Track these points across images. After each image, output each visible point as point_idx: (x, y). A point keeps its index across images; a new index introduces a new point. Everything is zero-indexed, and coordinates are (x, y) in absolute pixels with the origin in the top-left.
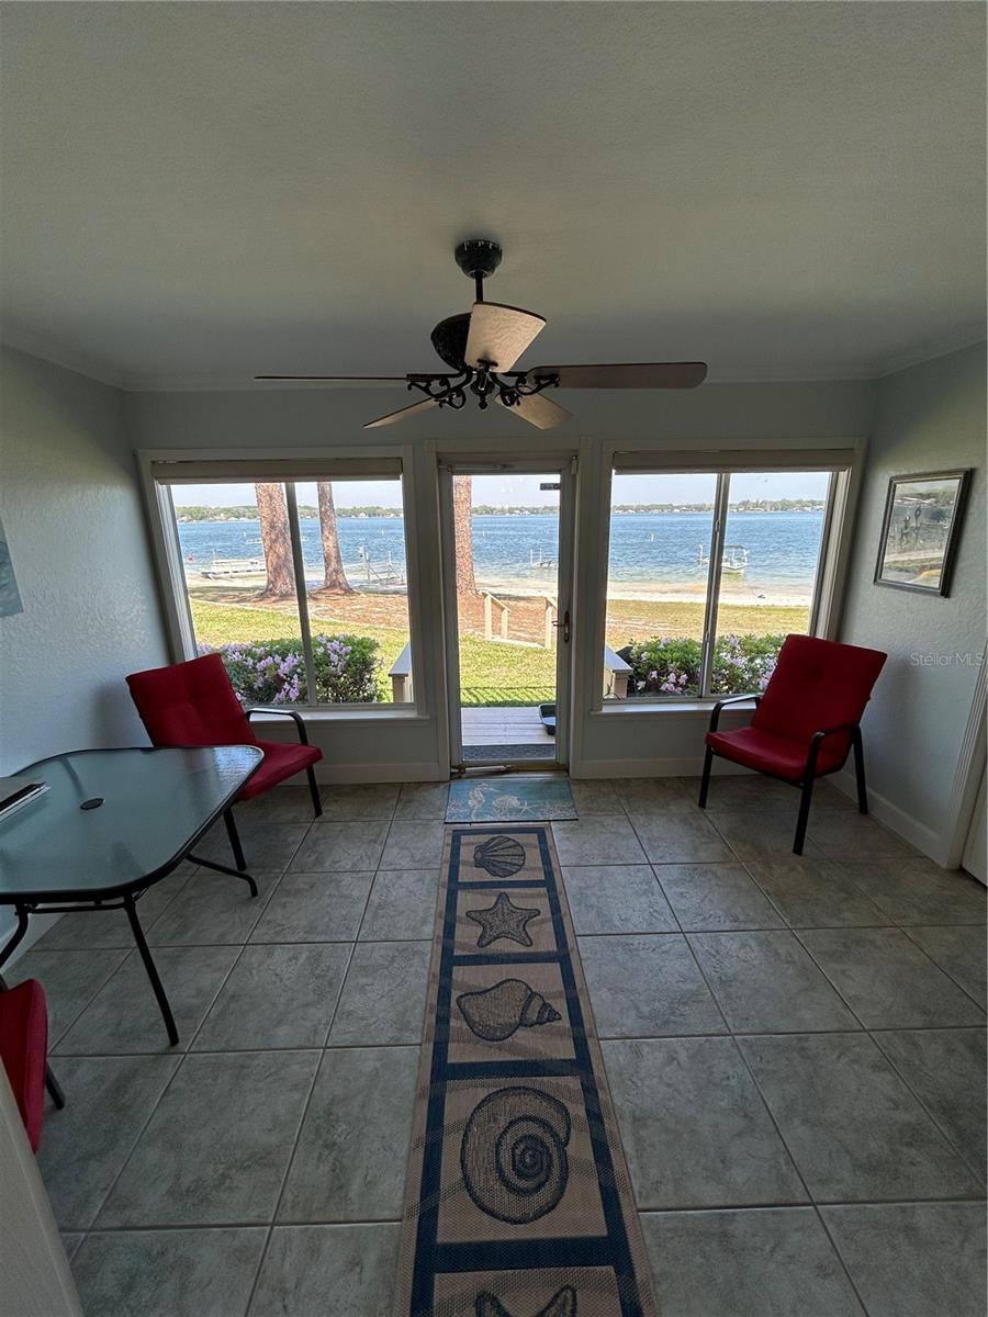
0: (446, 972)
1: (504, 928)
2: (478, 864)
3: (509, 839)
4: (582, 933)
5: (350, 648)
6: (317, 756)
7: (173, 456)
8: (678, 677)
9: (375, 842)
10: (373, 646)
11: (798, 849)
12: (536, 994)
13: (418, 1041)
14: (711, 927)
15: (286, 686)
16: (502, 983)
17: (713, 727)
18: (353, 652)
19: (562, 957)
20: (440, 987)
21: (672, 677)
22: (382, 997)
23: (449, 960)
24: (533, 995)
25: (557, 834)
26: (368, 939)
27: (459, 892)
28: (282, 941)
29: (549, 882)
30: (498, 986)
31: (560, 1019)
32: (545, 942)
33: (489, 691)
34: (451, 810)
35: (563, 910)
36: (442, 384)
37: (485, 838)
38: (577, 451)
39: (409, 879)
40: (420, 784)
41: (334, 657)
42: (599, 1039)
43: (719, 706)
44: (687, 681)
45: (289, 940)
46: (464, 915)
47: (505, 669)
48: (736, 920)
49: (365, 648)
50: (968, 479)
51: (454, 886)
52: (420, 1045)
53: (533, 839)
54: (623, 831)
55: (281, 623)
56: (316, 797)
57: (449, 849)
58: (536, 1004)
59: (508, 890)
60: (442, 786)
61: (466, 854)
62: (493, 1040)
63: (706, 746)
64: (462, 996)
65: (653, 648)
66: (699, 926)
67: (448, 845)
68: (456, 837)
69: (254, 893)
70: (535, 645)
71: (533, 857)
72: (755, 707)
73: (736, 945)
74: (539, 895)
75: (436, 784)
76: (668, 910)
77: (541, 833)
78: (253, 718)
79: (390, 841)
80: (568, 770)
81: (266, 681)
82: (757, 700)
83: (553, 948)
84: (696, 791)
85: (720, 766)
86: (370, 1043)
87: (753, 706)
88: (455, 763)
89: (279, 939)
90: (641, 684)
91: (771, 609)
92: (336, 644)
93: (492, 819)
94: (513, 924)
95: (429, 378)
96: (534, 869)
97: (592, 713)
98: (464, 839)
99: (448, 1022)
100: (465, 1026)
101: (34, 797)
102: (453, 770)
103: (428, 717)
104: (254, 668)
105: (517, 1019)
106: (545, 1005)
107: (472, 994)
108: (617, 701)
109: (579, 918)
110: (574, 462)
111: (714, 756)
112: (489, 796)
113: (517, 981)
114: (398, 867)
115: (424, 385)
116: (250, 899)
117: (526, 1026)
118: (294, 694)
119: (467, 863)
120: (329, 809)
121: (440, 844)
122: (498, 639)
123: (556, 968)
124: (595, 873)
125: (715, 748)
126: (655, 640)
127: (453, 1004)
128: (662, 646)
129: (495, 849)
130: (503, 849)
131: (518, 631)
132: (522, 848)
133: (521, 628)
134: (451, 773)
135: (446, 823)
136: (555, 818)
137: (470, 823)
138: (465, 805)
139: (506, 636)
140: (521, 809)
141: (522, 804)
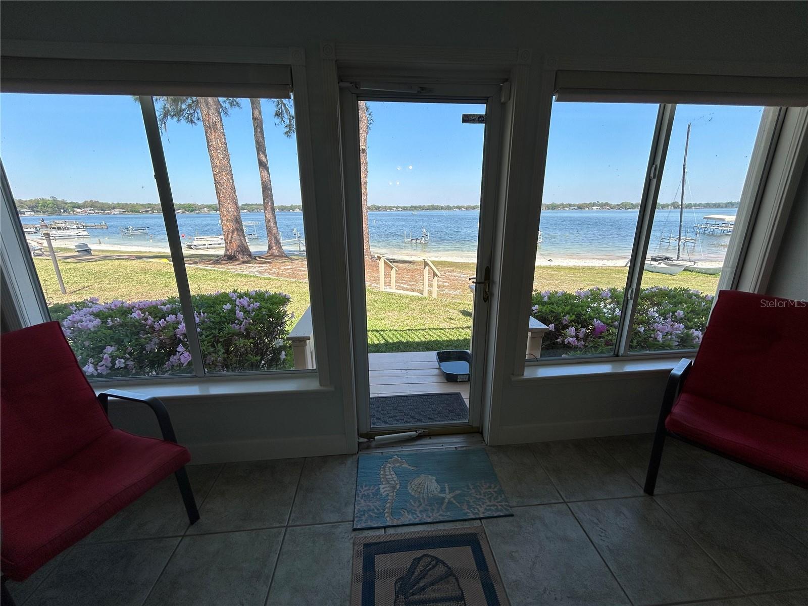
3: (438, 561)
5: (258, 304)
6: (183, 458)
10: (285, 300)
15: (179, 350)
18: (260, 308)
25: (495, 546)
34: (361, 505)
37: (407, 560)
40: (325, 459)
41: (240, 315)
53: (467, 557)
57: (359, 587)
60: (349, 462)
61: (384, 597)
68: (369, 557)
70: (415, 294)
71: (476, 601)
75: (343, 457)
80: (482, 433)
81: (160, 342)
88: (364, 430)
92: (245, 301)
97: (513, 378)
98: (380, 564)
102: (361, 440)
103: (332, 389)
104: (151, 328)
108: (535, 363)
110: (505, 87)
112: (403, 478)
118: (185, 358)
120: (207, 509)
121: (348, 574)
122: (388, 290)
125: (674, 431)
129: (422, 584)
130: (432, 584)
131: (402, 283)
132: (457, 580)
133: (404, 282)
134: (359, 444)
135: (354, 530)
136: (487, 515)
137: (385, 528)
138: (377, 495)
139: (394, 287)
140: (444, 498)
141: (443, 491)
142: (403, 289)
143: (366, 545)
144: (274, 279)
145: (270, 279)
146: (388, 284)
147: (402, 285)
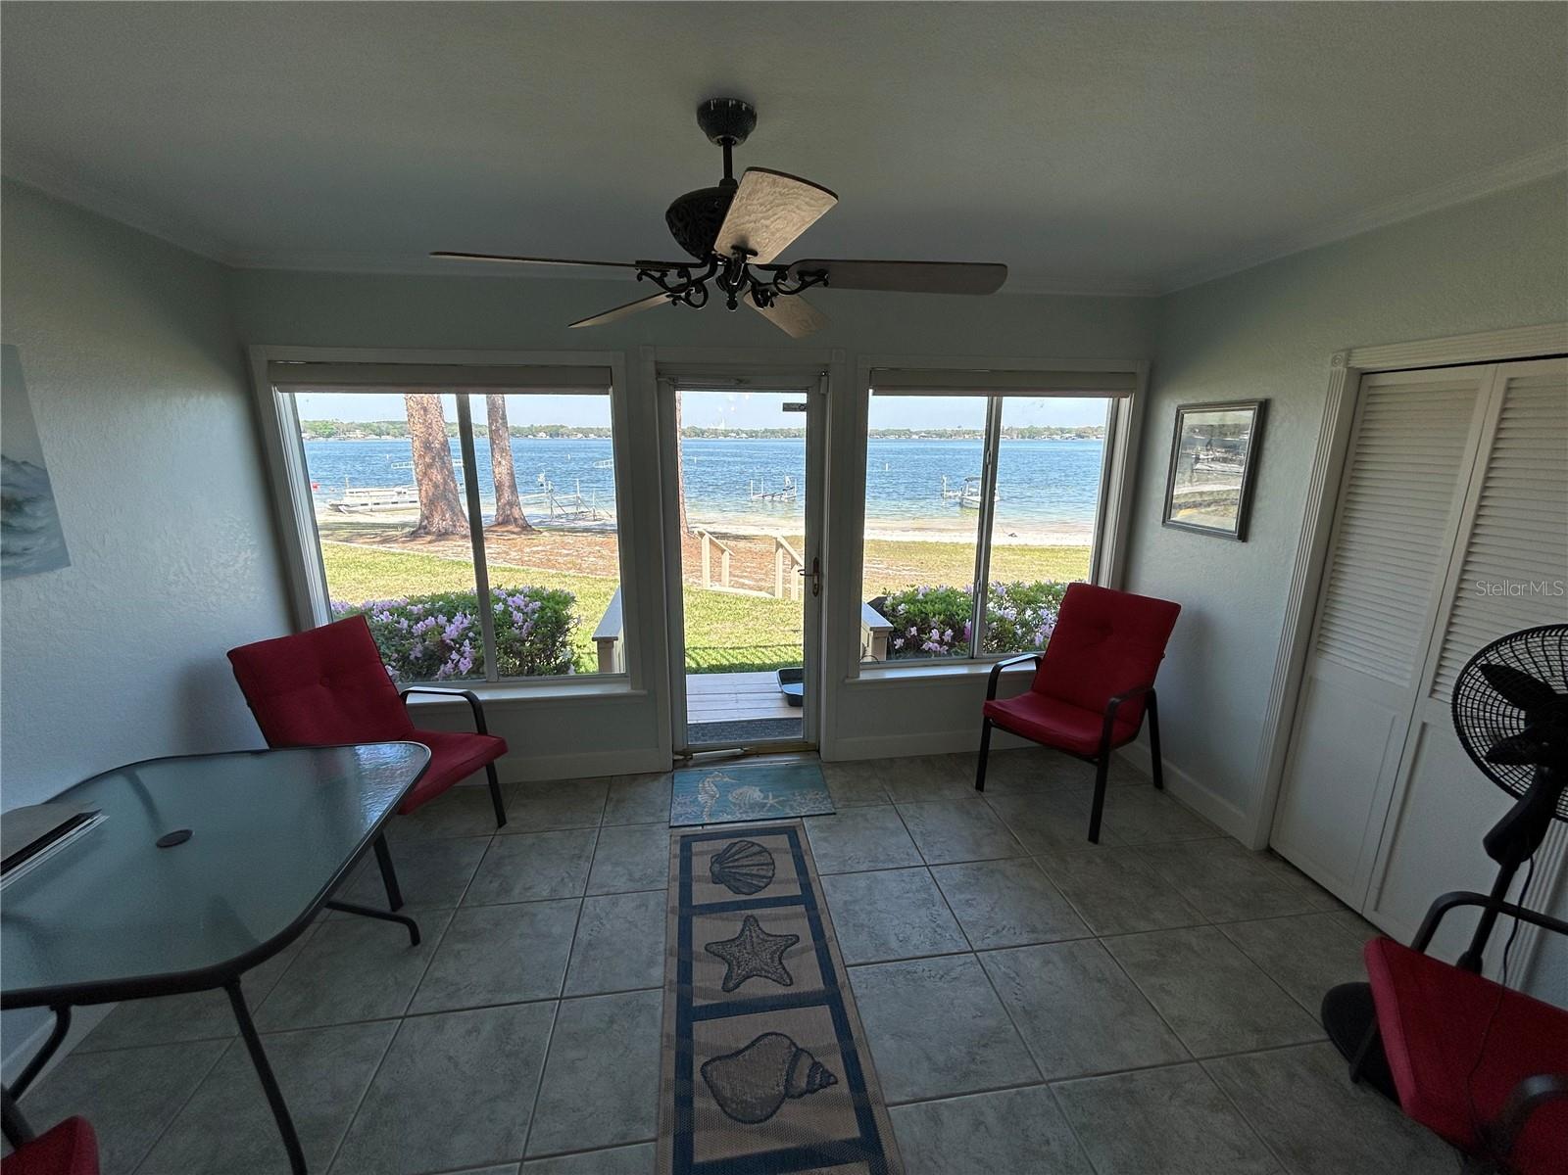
0: (684, 1033)
1: (755, 963)
2: (717, 879)
3: (753, 844)
4: (853, 962)
5: (538, 603)
6: (501, 748)
7: (297, 355)
8: (942, 634)
9: (580, 857)
10: (568, 600)
11: (1094, 837)
12: (802, 1050)
13: (652, 1135)
14: (1006, 942)
15: (455, 656)
16: (758, 1039)
17: (991, 695)
18: (542, 609)
19: (832, 996)
20: (677, 1053)
21: (935, 634)
22: (600, 1075)
23: (687, 1014)
24: (798, 1053)
25: (812, 836)
26: (577, 993)
27: (694, 919)
28: (458, 1007)
29: (807, 898)
30: (753, 1044)
31: (836, 1082)
32: (811, 980)
33: (711, 652)
34: (677, 810)
35: (828, 934)
36: (680, 276)
37: (725, 844)
38: (827, 365)
39: (627, 905)
40: (634, 777)
41: (518, 616)
42: (887, 1106)
43: (997, 670)
44: (953, 638)
45: (467, 1005)
46: (703, 950)
47: (728, 624)
48: (1034, 930)
49: (558, 603)
50: (1263, 410)
51: (687, 911)
52: (655, 1140)
53: (783, 841)
54: (890, 825)
55: (441, 570)
56: (498, 801)
57: (678, 861)
58: (805, 1063)
59: (756, 912)
60: (663, 779)
61: (701, 866)
62: (753, 1122)
63: (983, 717)
64: (706, 1064)
65: (910, 599)
66: (992, 941)
67: (675, 857)
68: (686, 843)
69: (416, 939)
70: (763, 594)
71: (785, 866)
72: (1035, 668)
73: (1037, 963)
74: (796, 916)
75: (655, 775)
76: (953, 924)
77: (792, 833)
78: (411, 700)
79: (600, 855)
80: (818, 751)
81: (426, 648)
82: (1037, 660)
83: (820, 985)
84: (971, 772)
85: (999, 739)
86: (588, 1145)
87: (1033, 667)
88: (679, 747)
89: (450, 1005)
90: (899, 643)
91: (1025, 549)
92: (519, 600)
93: (729, 818)
94: (766, 956)
95: (664, 267)
96: (787, 881)
97: (847, 681)
98: (696, 847)
99: (691, 1102)
100: (714, 1106)
101: (84, 832)
102: (677, 757)
103: (644, 692)
104: (410, 633)
105: (782, 1088)
106: (816, 1065)
107: (719, 1058)
108: (876, 665)
109: (848, 944)
110: (824, 379)
111: (993, 729)
112: (725, 789)
113: (776, 1034)
114: (612, 890)
115: (657, 275)
116: (410, 947)
117: (793, 1097)
118: (466, 665)
119: (700, 879)
120: (515, 816)
121: (666, 854)
122: (717, 588)
123: (825, 1012)
124: (862, 882)
125: (994, 719)
126: (912, 589)
127: (697, 1076)
128: (920, 597)
129: (736, 857)
130: (747, 857)
131: (741, 577)
132: (770, 854)
133: (745, 574)
134: (674, 761)
135: (671, 827)
136: (808, 813)
137: (702, 825)
138: (694, 802)
139: (727, 584)
140: (766, 803)
141: (766, 797)
142: (743, 586)
143: (682, 837)
144: (518, 571)
145: (511, 570)
146: (716, 577)
147: (741, 580)
